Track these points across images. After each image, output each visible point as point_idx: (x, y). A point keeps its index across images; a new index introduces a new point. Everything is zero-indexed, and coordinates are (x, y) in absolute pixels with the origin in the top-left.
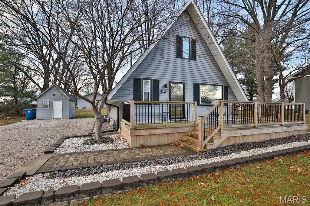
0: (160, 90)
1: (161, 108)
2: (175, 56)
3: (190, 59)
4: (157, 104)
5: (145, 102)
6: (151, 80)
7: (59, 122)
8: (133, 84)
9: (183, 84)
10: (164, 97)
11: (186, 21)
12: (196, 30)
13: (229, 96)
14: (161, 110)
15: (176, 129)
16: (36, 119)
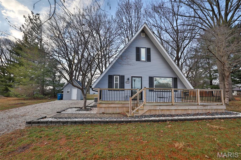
0: (125, 82)
1: (125, 93)
2: (135, 60)
3: (146, 61)
4: (123, 91)
5: (115, 89)
6: (119, 75)
7: (73, 101)
8: (108, 79)
9: (141, 77)
10: (127, 86)
11: (144, 37)
12: (151, 42)
13: (178, 85)
14: (125, 94)
15: (124, 105)
16: (62, 100)
